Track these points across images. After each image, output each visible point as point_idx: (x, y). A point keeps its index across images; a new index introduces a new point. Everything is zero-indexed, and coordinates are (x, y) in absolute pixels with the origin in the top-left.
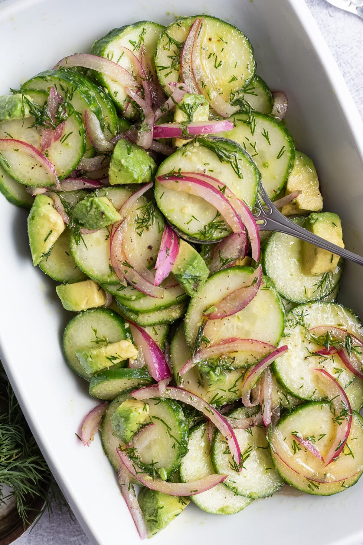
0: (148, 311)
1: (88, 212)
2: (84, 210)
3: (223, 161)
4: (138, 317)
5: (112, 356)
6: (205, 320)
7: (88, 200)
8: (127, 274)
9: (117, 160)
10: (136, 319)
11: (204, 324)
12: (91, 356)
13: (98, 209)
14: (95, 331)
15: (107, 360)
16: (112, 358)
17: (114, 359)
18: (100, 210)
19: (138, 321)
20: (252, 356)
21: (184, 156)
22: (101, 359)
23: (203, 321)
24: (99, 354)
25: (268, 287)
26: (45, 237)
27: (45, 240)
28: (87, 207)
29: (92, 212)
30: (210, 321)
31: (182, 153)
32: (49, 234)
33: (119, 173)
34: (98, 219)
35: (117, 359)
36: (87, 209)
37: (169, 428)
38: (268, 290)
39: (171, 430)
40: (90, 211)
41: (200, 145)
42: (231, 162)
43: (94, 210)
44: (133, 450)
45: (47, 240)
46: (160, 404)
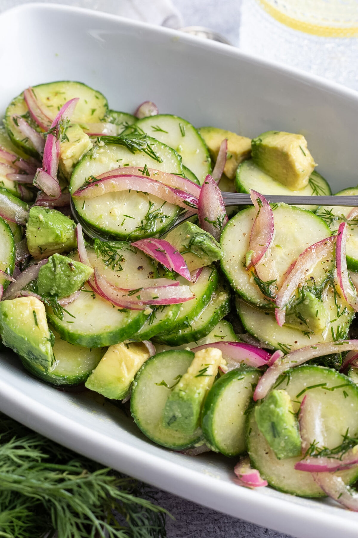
0: (196, 311)
1: (54, 273)
2: (49, 274)
3: (136, 151)
4: (192, 328)
6: (253, 271)
8: (142, 298)
10: (192, 330)
11: (255, 274)
12: (180, 390)
13: (64, 262)
14: (163, 384)
15: (199, 378)
16: (201, 372)
17: (204, 372)
18: (66, 263)
19: (195, 329)
20: (324, 262)
21: (92, 159)
22: (193, 383)
23: (253, 274)
24: (186, 381)
25: (275, 205)
26: (34, 322)
27: (37, 324)
28: (50, 269)
29: (59, 270)
30: (256, 266)
31: (90, 157)
32: (35, 316)
34: (69, 276)
35: (207, 369)
36: (51, 271)
37: (323, 385)
38: (278, 206)
39: (325, 384)
40: (55, 271)
41: (106, 144)
42: (144, 150)
43: (59, 266)
44: (312, 447)
46: (291, 378)
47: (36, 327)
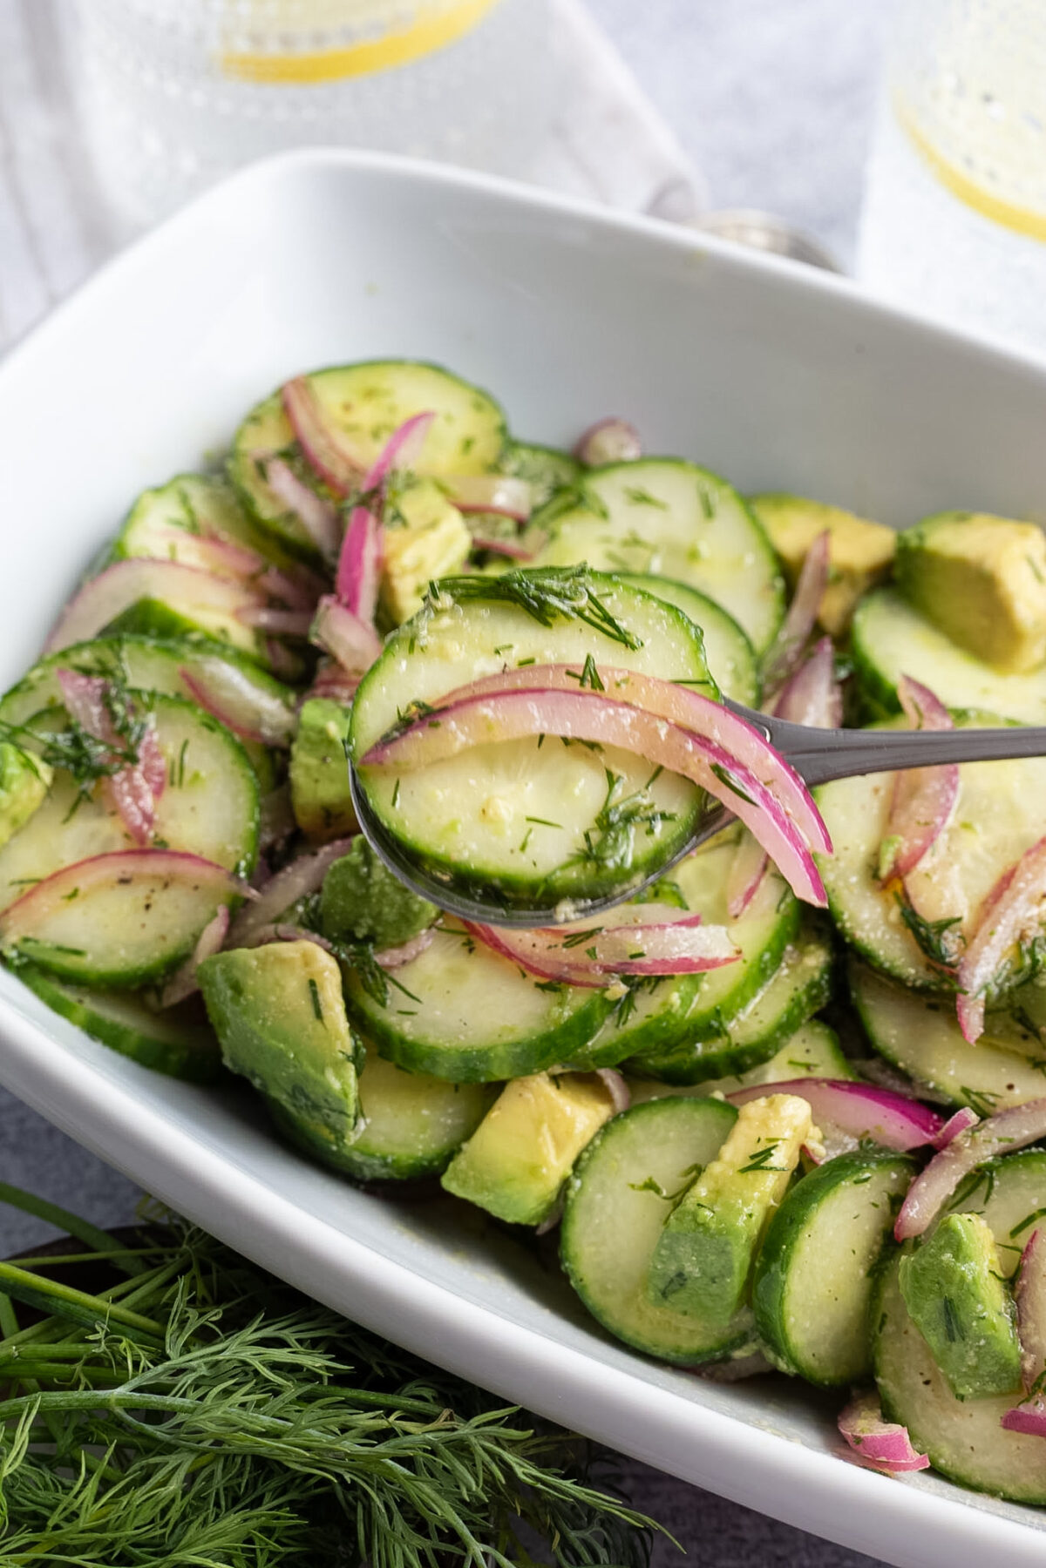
0: (741, 995)
1: (364, 881)
2: (352, 885)
4: (730, 1039)
5: (752, 1157)
6: (900, 892)
7: (350, 846)
8: (601, 956)
9: (312, 728)
10: (730, 1044)
12: (699, 1205)
14: (651, 1186)
15: (750, 1175)
16: (757, 1160)
17: (765, 1159)
21: (417, 650)
22: (733, 1189)
23: (898, 899)
24: (716, 1182)
26: (310, 1009)
27: (319, 1014)
28: (354, 869)
30: (909, 879)
31: (406, 645)
32: (315, 994)
33: (324, 768)
35: (773, 1152)
36: (357, 875)
45: (325, 1012)
46: (996, 1183)
47: (318, 1023)
